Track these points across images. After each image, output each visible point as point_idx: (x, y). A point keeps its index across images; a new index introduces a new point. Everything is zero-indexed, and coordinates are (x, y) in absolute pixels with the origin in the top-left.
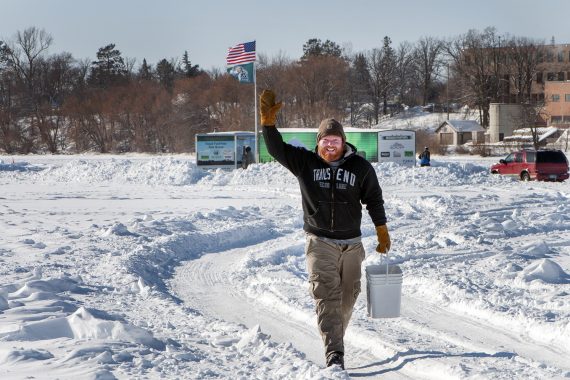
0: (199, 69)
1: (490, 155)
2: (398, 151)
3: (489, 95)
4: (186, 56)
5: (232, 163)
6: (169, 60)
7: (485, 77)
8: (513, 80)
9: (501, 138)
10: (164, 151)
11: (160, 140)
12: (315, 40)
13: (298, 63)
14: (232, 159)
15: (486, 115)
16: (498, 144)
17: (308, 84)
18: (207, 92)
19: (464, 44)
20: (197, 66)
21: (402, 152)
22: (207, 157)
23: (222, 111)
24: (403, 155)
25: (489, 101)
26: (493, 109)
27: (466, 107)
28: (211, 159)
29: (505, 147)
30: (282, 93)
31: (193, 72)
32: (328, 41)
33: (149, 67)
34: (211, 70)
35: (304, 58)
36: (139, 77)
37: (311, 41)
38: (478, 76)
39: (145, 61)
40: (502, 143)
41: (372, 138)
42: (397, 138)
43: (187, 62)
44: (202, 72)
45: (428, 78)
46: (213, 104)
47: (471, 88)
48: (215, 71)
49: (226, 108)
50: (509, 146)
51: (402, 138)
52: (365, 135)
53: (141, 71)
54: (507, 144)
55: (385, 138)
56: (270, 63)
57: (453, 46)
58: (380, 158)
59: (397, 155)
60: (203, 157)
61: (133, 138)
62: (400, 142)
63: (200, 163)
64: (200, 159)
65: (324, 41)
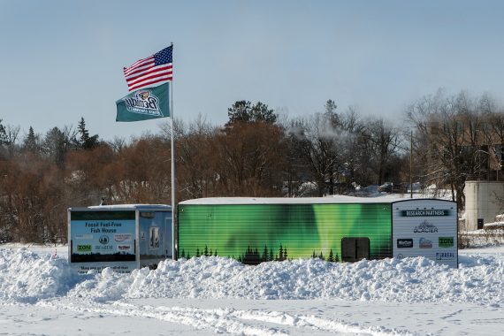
0: (99, 140)
1: (468, 247)
2: (428, 236)
3: (464, 169)
4: (82, 123)
5: (131, 258)
6: (61, 129)
7: (458, 148)
8: (493, 152)
9: (480, 225)
10: (54, 242)
11: (49, 228)
12: (243, 103)
13: (222, 131)
14: (130, 251)
15: (461, 195)
16: (478, 232)
17: (234, 158)
18: (108, 167)
19: (430, 107)
20: (96, 136)
21: (433, 238)
22: (89, 248)
23: (127, 191)
24: (436, 243)
25: (464, 179)
26: (470, 189)
27: (434, 186)
28: (94, 251)
29: (487, 236)
30: (202, 167)
31: (90, 143)
32: (260, 104)
33: (37, 137)
34: (113, 141)
35: (229, 124)
36: (23, 150)
37: (238, 104)
38: (449, 148)
39: (31, 129)
40: (482, 231)
41: (382, 215)
42: (425, 213)
43: (83, 131)
44: (103, 143)
45: (384, 150)
46: (116, 182)
47: (441, 162)
48: (119, 143)
49: (131, 187)
50: (493, 235)
51: (433, 213)
52: (367, 208)
53: (26, 142)
54: (490, 232)
55: (404, 214)
56: (187, 131)
57: (416, 110)
58: (396, 250)
59: (425, 245)
60: (80, 248)
61: (16, 224)
62: (430, 220)
63: (75, 258)
64: (76, 251)
65: (254, 104)
